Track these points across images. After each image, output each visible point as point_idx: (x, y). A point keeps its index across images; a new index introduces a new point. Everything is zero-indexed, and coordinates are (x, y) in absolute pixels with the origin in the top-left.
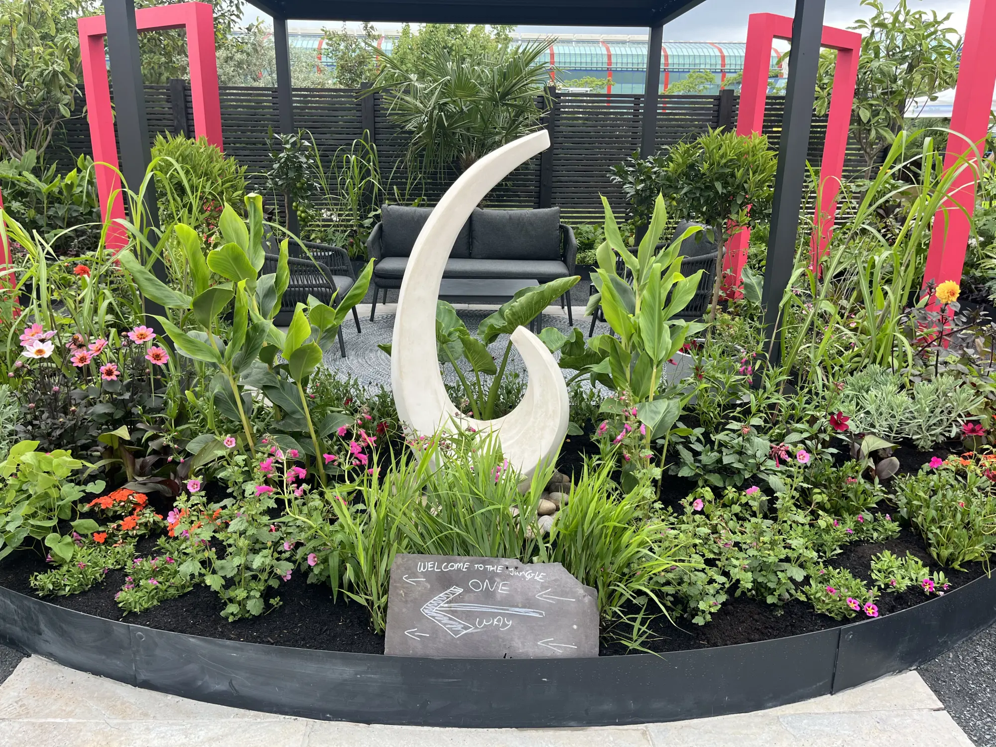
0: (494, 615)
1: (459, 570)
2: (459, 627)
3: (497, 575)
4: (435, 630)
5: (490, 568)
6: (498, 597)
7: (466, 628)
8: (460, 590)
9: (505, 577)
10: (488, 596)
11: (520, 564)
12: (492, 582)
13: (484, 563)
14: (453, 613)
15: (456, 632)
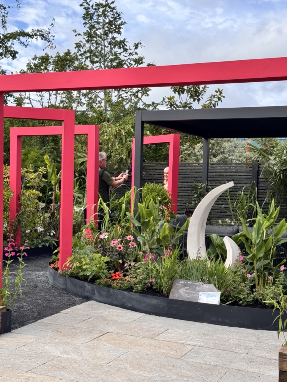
0: (195, 294)
1: (189, 283)
2: (186, 295)
3: (198, 285)
4: (181, 296)
5: (196, 284)
6: (197, 290)
7: (188, 296)
8: (188, 288)
9: (199, 286)
10: (194, 290)
11: (203, 284)
12: (196, 287)
13: (195, 283)
14: (186, 292)
15: (186, 296)
